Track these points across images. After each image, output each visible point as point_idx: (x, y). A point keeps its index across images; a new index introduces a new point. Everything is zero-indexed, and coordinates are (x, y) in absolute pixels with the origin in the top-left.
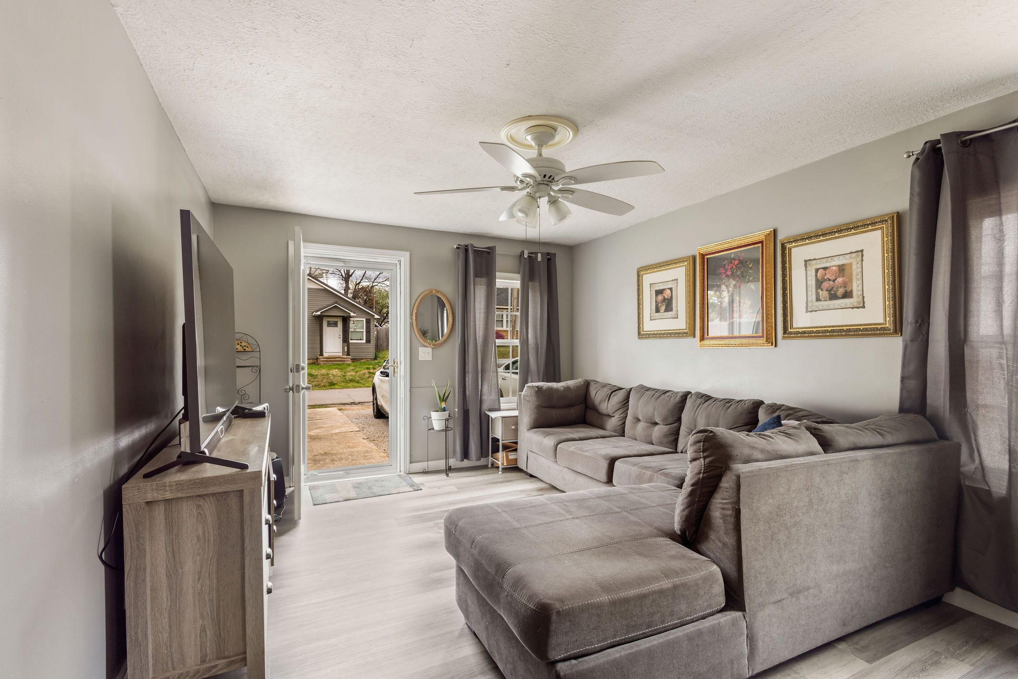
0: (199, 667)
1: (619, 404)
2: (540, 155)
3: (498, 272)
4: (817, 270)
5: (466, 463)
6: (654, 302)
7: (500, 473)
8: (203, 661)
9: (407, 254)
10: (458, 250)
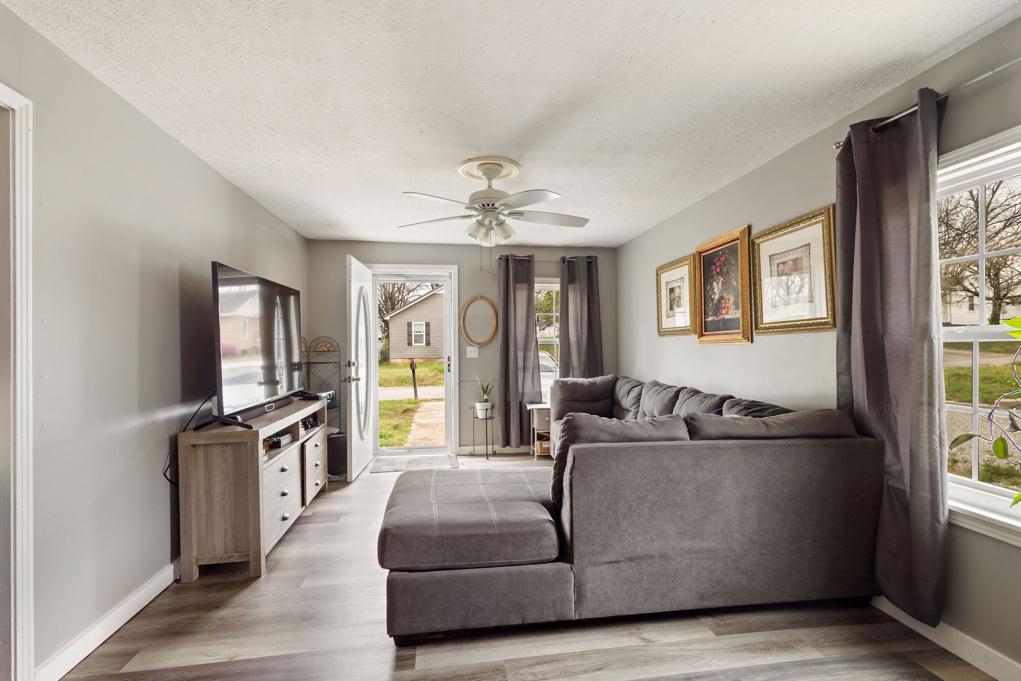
0: (222, 555)
1: (635, 399)
2: (490, 186)
3: (536, 277)
4: (778, 265)
5: (508, 449)
6: (669, 300)
7: (535, 459)
8: (226, 552)
9: (456, 267)
10: (500, 260)
